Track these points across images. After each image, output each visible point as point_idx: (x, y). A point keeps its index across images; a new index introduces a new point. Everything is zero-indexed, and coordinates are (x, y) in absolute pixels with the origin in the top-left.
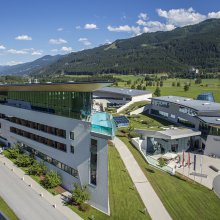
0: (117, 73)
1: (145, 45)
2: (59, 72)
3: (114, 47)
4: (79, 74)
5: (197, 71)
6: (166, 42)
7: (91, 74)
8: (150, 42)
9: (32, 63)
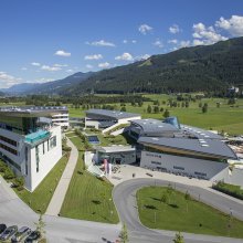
0: (149, 92)
1: (182, 61)
2: (89, 91)
3: (149, 64)
4: (109, 92)
5: (237, 90)
6: (205, 58)
7: (122, 93)
8: (188, 58)
9: (61, 81)
